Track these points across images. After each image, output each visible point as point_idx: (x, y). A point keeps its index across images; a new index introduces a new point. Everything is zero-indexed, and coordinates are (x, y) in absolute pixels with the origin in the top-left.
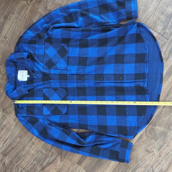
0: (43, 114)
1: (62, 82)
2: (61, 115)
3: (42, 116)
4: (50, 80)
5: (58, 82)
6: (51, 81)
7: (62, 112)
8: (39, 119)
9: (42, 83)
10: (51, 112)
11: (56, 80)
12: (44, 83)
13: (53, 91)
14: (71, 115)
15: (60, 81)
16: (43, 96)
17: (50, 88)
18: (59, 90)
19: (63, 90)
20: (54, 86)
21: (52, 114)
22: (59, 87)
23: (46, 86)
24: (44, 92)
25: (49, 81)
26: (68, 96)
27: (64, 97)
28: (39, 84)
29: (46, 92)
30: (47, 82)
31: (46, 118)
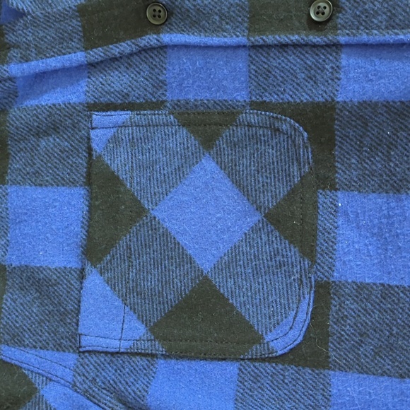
0: (75, 336)
1: (283, 46)
2: (250, 366)
3: (71, 358)
4: (157, 29)
5: (238, 47)
6: (166, 38)
7: (258, 339)
8: (38, 381)
9: (79, 57)
10: (152, 330)
11: (216, 30)
12: (98, 53)
13: (182, 138)
14: (353, 377)
15: (258, 39)
16: (89, 181)
17: (157, 105)
18: (240, 132)
19: (287, 124)
20: (195, 94)
21: (159, 347)
22: (242, 97)
23: (118, 82)
24: (99, 139)
25: (150, 39)
26: (333, 188)
27: (283, 191)
28: (53, 63)
29: (115, 140)
30: (125, 47)
31: (110, 374)
